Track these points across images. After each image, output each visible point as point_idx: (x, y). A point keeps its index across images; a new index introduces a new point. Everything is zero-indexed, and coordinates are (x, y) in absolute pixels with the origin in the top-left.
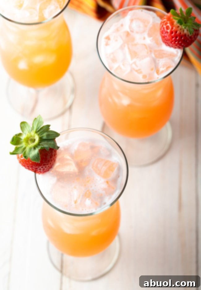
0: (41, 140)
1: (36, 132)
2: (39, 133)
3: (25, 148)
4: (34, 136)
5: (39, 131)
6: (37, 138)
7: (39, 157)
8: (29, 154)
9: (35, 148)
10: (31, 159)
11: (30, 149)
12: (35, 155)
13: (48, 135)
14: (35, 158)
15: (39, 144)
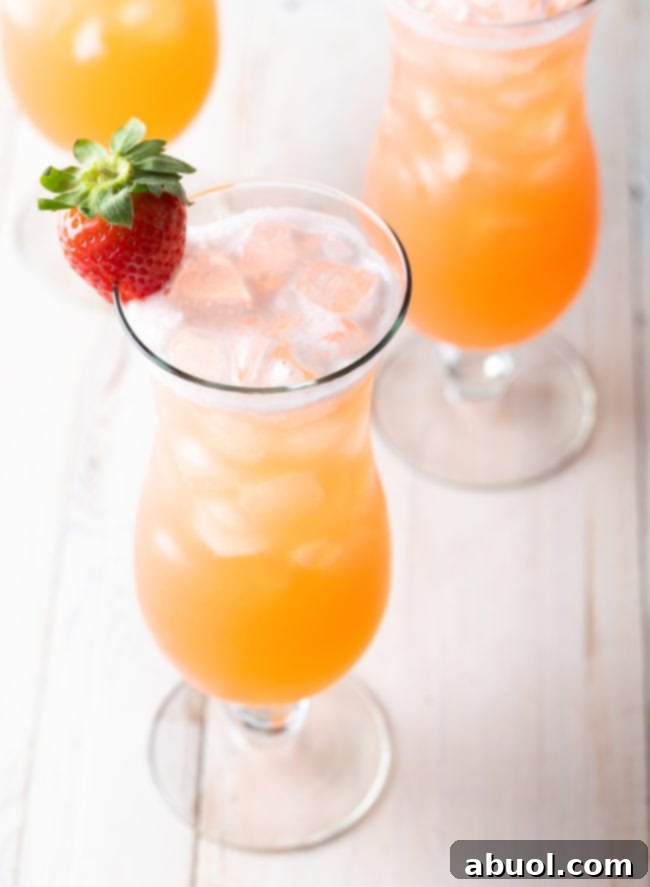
0: (137, 172)
1: (123, 154)
2: (130, 156)
3: (86, 195)
4: (115, 166)
5: (130, 152)
6: (124, 169)
7: (128, 209)
8: (98, 204)
9: (116, 190)
10: (106, 216)
11: (104, 194)
12: (116, 203)
13: (159, 163)
14: (118, 212)
15: (129, 182)
